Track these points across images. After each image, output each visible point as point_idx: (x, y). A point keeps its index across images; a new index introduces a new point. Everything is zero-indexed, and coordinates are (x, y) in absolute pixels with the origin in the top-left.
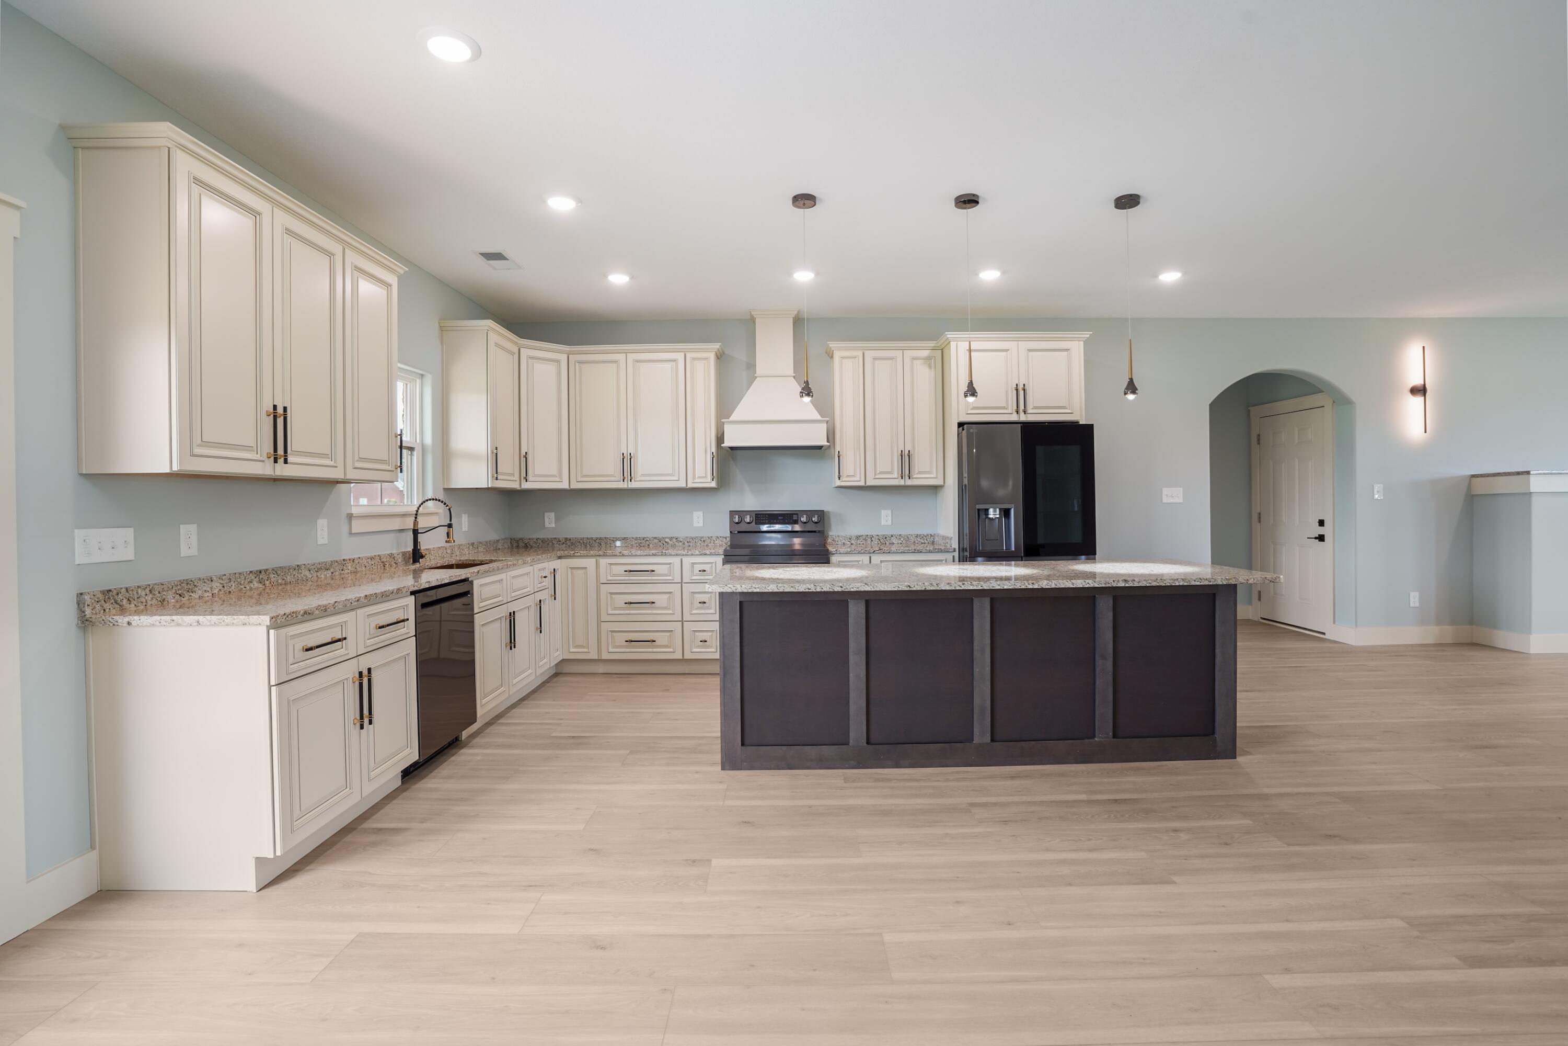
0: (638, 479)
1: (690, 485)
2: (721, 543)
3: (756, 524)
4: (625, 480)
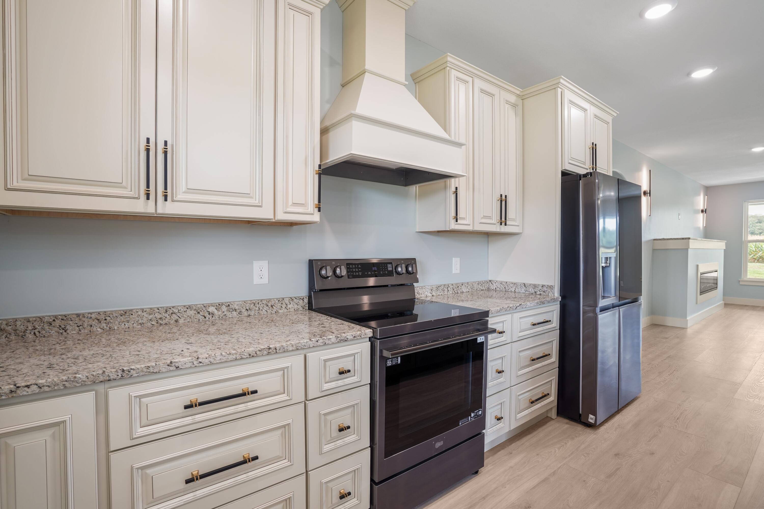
1: (280, 215)
2: (296, 306)
3: (349, 278)
4: (152, 196)
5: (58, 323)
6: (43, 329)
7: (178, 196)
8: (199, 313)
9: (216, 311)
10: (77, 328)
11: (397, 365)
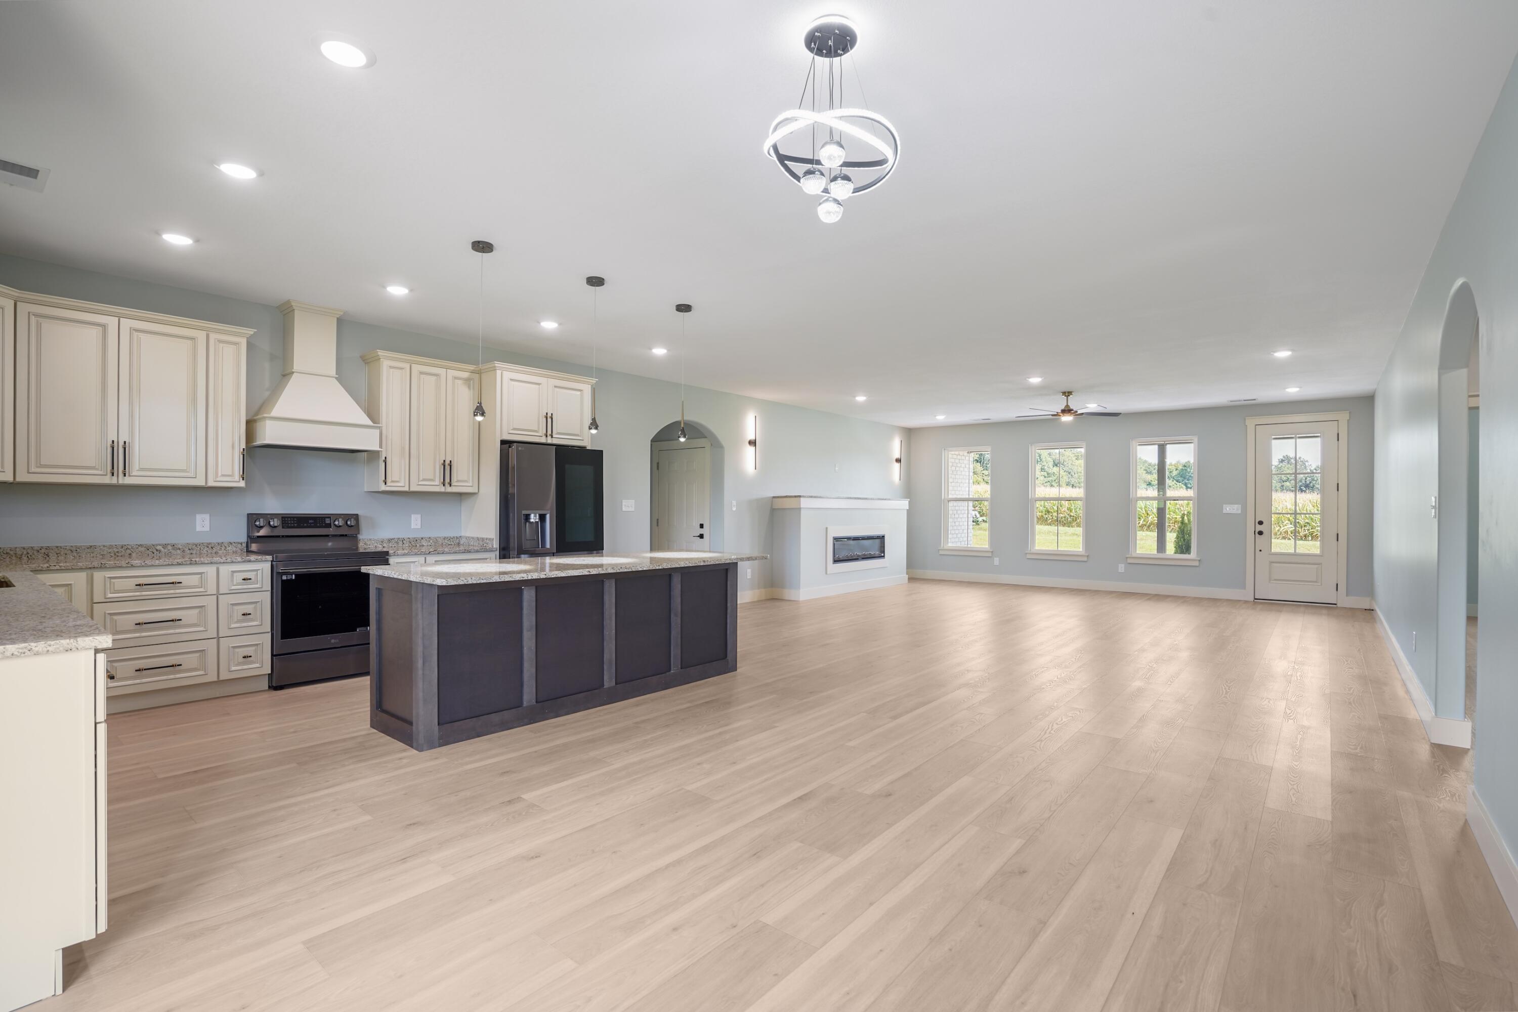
0: (134, 474)
1: (211, 483)
2: (234, 549)
3: (283, 528)
4: (115, 474)
5: (43, 551)
6: (33, 554)
7: (133, 473)
8: (148, 549)
9: (163, 549)
10: (56, 555)
11: (291, 580)
